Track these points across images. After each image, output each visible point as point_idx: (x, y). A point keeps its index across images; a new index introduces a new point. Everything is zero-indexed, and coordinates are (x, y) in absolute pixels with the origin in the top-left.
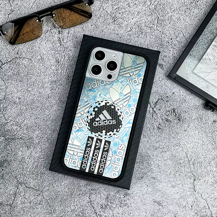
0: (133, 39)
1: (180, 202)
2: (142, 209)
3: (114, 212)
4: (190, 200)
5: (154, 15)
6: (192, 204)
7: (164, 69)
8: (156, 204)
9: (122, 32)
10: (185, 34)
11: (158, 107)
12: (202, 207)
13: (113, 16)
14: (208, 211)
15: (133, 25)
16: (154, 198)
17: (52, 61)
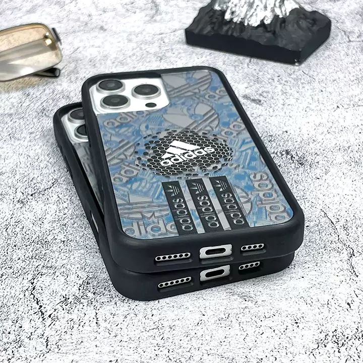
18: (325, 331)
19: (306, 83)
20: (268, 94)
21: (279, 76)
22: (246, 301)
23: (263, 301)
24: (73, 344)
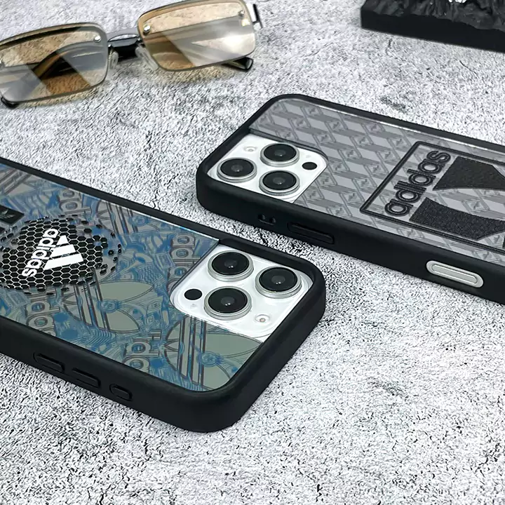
18: (495, 440)
19: (466, 79)
20: (414, 96)
21: (428, 69)
22: (393, 395)
23: (415, 396)
24: (179, 450)
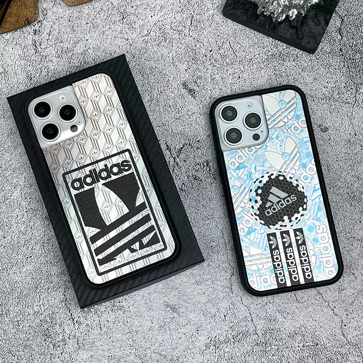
0: (150, 48)
1: (207, 308)
2: (146, 316)
3: (102, 319)
4: (224, 305)
5: (186, 12)
6: (226, 312)
7: (197, 98)
8: (169, 309)
9: (134, 36)
10: (232, 45)
11: (182, 156)
12: (241, 317)
13: (122, 11)
14: (250, 324)
15: (152, 26)
16: (167, 300)
17: (21, 77)
